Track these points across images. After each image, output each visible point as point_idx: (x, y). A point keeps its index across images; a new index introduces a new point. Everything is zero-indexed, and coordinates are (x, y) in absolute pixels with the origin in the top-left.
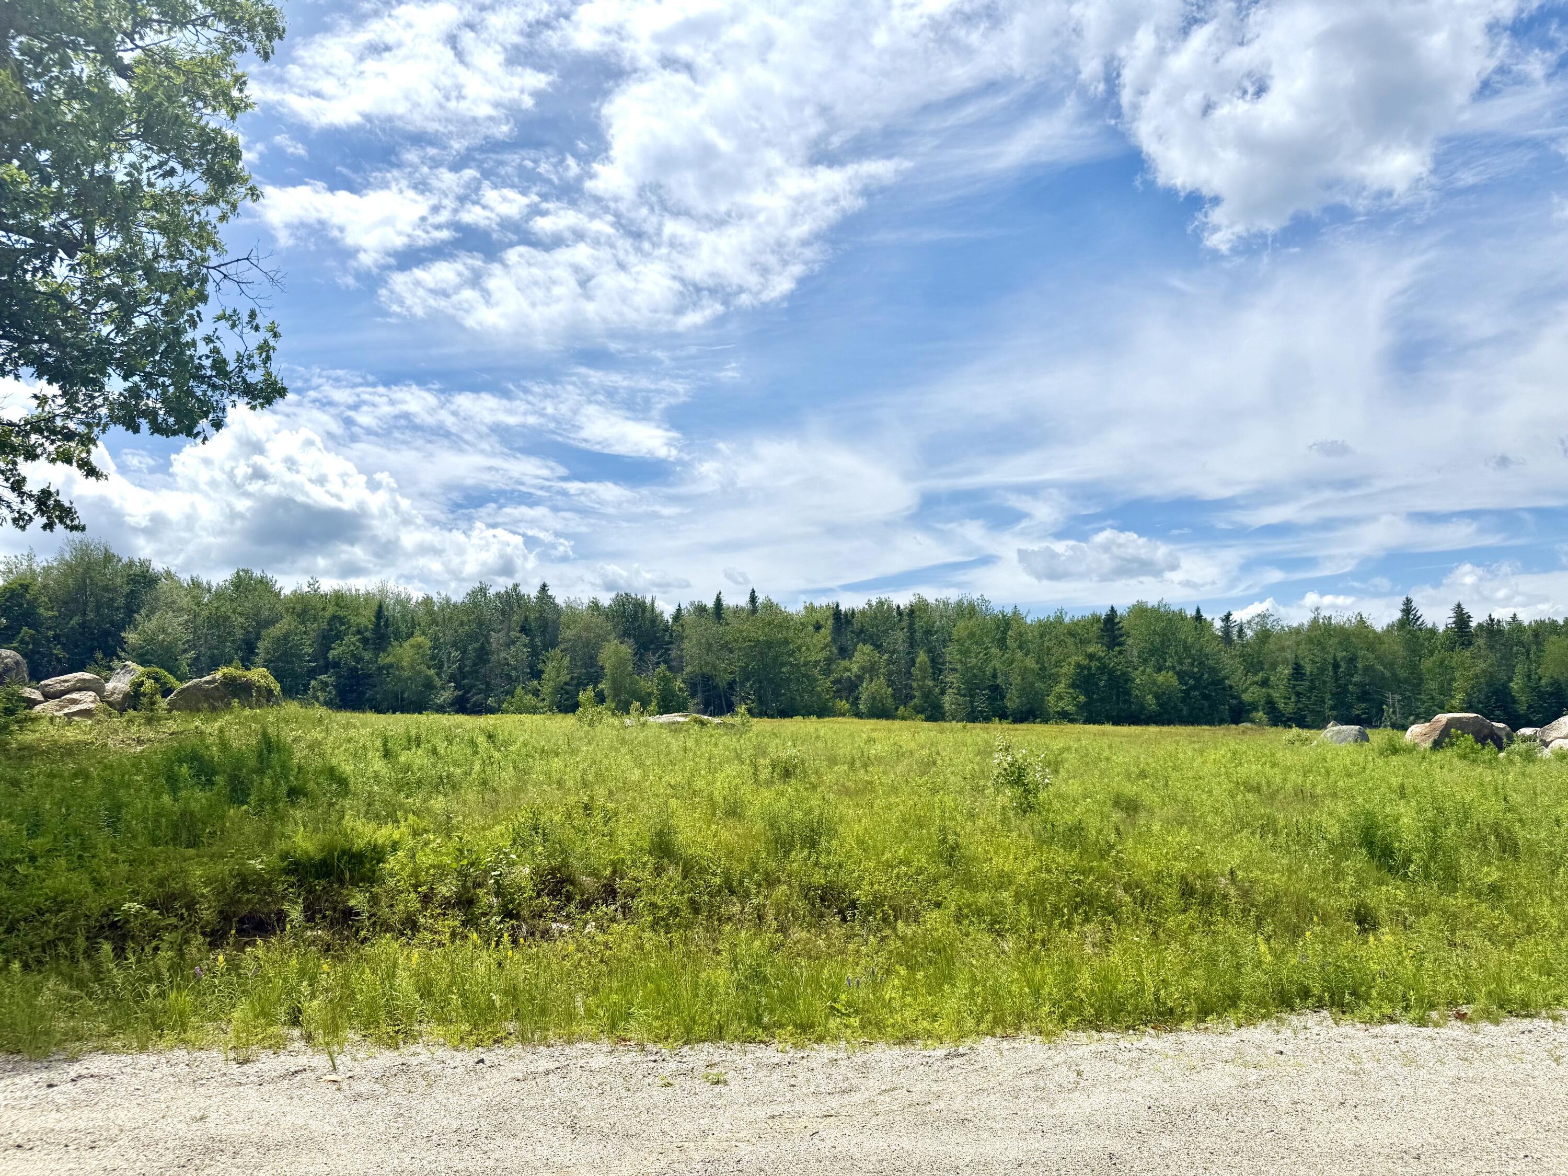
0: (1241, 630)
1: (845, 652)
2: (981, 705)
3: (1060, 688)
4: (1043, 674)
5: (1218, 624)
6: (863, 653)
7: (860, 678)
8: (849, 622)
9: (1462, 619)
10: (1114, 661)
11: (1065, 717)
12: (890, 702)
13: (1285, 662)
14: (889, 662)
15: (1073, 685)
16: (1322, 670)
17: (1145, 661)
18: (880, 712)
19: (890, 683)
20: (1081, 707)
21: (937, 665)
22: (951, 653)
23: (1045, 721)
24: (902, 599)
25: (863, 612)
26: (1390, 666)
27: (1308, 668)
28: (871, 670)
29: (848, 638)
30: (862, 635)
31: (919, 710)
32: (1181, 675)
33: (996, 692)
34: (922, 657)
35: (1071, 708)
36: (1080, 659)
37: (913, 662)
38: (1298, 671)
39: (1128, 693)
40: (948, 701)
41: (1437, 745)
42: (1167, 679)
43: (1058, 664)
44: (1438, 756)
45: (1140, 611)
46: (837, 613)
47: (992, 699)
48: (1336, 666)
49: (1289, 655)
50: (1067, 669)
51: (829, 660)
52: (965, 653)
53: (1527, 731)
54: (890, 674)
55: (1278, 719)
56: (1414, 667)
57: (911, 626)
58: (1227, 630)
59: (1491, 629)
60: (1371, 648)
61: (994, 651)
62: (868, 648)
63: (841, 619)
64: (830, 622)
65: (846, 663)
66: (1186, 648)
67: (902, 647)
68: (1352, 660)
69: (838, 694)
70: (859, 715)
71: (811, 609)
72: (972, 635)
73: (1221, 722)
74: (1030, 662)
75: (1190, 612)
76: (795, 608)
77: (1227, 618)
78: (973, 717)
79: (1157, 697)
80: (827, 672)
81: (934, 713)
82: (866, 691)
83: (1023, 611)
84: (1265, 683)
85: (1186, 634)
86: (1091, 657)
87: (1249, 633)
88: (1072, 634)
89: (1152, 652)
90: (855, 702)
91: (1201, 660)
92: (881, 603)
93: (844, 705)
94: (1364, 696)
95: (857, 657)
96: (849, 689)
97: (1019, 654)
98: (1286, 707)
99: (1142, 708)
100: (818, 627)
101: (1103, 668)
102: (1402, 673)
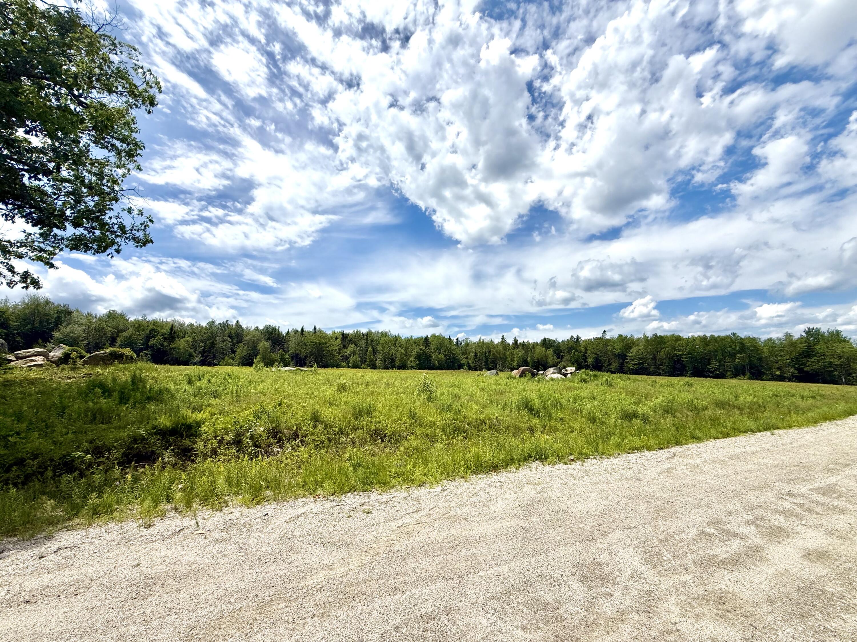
0: (461, 343)
1: (345, 347)
2: (388, 364)
3: (412, 359)
4: (407, 355)
5: (455, 341)
6: (351, 347)
7: (350, 355)
8: (347, 337)
9: (516, 341)
10: (427, 351)
11: (412, 368)
12: (359, 363)
13: (473, 352)
14: (359, 350)
15: (415, 358)
16: (482, 354)
17: (436, 351)
18: (356, 366)
19: (360, 357)
20: (417, 365)
21: (375, 352)
22: (379, 347)
23: (408, 369)
24: (364, 330)
25: (352, 334)
26: (499, 353)
27: (479, 354)
28: (354, 353)
29: (346, 343)
30: (351, 341)
31: (368, 366)
32: (445, 356)
33: (393, 360)
34: (370, 349)
35: (414, 365)
36: (418, 350)
37: (367, 350)
38: (476, 355)
39: (430, 360)
40: (378, 363)
41: (521, 376)
42: (441, 356)
43: (411, 351)
44: (522, 379)
45: (434, 336)
46: (343, 334)
47: (391, 362)
48: (486, 354)
49: (474, 350)
50: (414, 353)
51: (340, 349)
52: (384, 348)
53: (541, 372)
54: (360, 354)
55: (470, 368)
56: (505, 354)
57: (367, 339)
58: (457, 342)
59: (523, 344)
60: (494, 348)
61: (392, 347)
62: (353, 346)
63: (344, 336)
64: (341, 337)
65: (345, 350)
66: (447, 348)
67: (364, 345)
68: (490, 352)
69: (342, 361)
70: (349, 367)
71: (334, 333)
72: (386, 342)
73: (456, 369)
74: (403, 351)
75: (448, 337)
76: (329, 332)
77: (457, 339)
78: (386, 368)
79: (438, 362)
80: (339, 353)
81: (374, 367)
82: (352, 359)
83: (401, 335)
84: (467, 358)
85: (447, 343)
86: (421, 350)
87: (463, 343)
88: (415, 343)
89: (437, 348)
90: (348, 364)
91: (450, 351)
92: (357, 331)
93: (344, 364)
94: (493, 362)
95: (349, 348)
96: (346, 359)
97: (400, 349)
98: (473, 365)
99: (434, 365)
100: (336, 338)
101: (424, 353)
102: (502, 356)
